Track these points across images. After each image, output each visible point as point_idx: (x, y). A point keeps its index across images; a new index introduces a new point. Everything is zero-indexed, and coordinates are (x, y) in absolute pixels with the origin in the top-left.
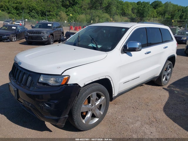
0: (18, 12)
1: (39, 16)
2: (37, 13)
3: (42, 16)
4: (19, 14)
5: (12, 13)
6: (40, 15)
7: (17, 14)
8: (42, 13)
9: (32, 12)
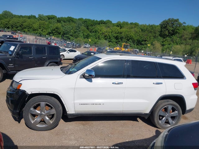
0: (117, 41)
1: (134, 45)
2: (134, 42)
3: (137, 45)
4: (118, 43)
5: (112, 42)
6: (136, 44)
7: (116, 42)
8: (138, 42)
9: (129, 41)
